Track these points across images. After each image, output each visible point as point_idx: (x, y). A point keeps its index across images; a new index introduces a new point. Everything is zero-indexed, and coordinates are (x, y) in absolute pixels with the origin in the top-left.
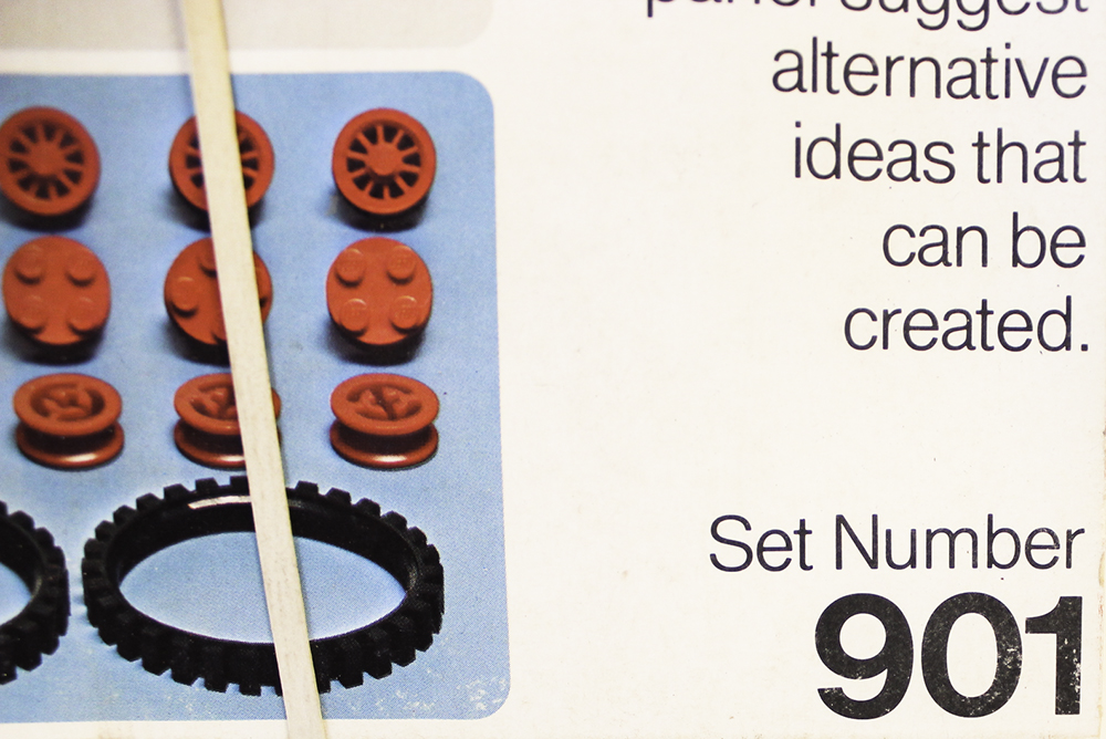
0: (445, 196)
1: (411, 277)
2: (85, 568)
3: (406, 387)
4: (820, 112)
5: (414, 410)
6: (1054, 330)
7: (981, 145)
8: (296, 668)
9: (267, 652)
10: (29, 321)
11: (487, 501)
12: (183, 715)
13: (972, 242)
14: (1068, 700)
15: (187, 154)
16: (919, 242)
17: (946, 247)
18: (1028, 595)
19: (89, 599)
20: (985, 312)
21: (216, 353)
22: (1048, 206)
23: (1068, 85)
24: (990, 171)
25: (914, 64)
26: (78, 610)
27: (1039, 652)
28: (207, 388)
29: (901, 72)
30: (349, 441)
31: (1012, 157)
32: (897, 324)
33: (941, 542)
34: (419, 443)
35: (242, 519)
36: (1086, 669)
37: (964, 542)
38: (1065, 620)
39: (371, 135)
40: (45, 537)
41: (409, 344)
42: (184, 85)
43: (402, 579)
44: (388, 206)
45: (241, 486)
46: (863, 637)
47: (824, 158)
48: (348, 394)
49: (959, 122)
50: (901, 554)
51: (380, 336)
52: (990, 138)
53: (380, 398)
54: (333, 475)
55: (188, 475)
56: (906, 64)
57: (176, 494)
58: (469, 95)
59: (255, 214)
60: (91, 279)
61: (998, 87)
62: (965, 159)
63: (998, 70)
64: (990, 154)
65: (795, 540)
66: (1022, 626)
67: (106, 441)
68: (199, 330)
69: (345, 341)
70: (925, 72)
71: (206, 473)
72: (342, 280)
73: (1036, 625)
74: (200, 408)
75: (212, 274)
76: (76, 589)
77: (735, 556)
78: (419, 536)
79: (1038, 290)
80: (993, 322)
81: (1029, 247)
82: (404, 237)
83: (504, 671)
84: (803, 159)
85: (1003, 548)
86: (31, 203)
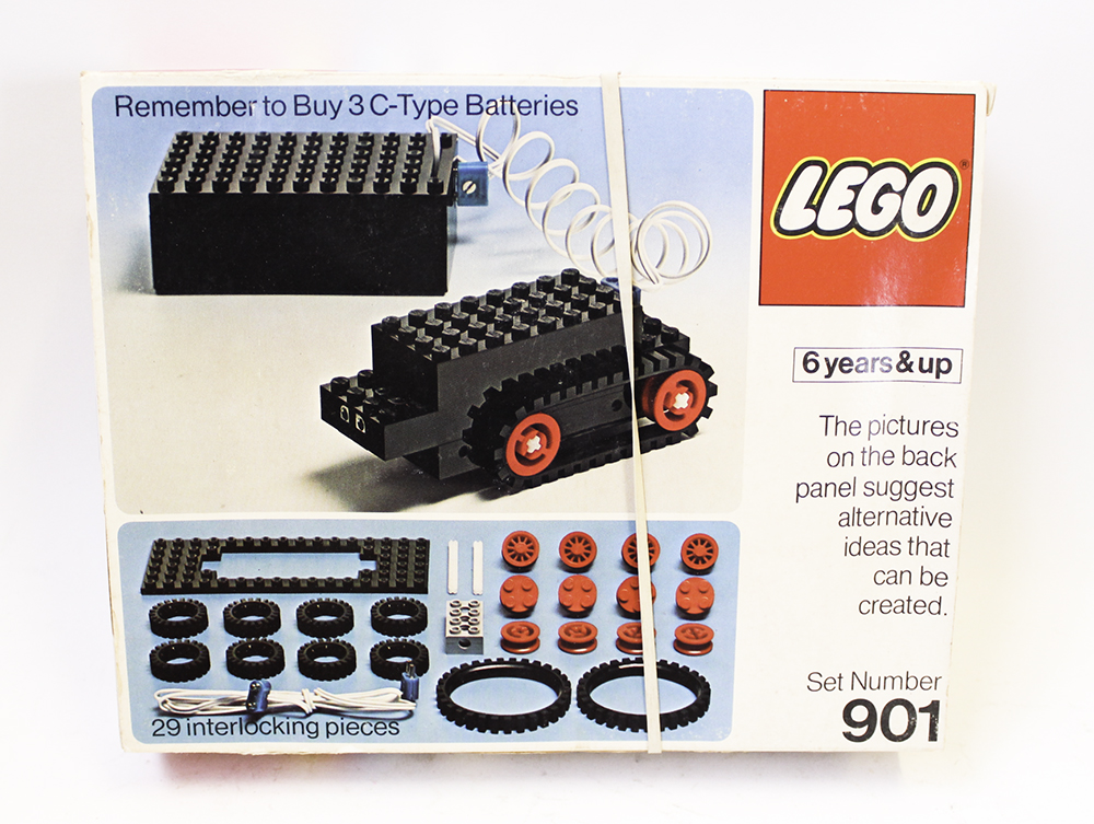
0: (721, 563)
1: (707, 591)
2: (578, 688)
3: (703, 628)
4: (854, 533)
5: (705, 636)
6: (935, 607)
7: (911, 541)
8: (653, 723)
9: (644, 718)
10: (566, 604)
11: (729, 668)
12: (609, 739)
13: (906, 575)
14: (933, 737)
15: (631, 546)
16: (887, 576)
17: (897, 578)
18: (920, 699)
19: (578, 699)
20: (909, 600)
21: (637, 615)
22: (935, 565)
23: (944, 523)
24: (914, 551)
25: (888, 513)
26: (574, 702)
27: (923, 720)
28: (629, 627)
29: (883, 516)
30: (680, 646)
31: (923, 546)
32: (877, 605)
33: (889, 681)
34: (706, 647)
35: (640, 672)
36: (940, 726)
37: (897, 681)
38: (933, 708)
39: (696, 542)
40: (565, 677)
41: (705, 613)
42: (632, 524)
43: (696, 695)
44: (700, 567)
45: (640, 661)
46: (860, 714)
47: (855, 549)
48: (681, 630)
49: (903, 533)
50: (875, 685)
51: (694, 610)
52: (915, 539)
53: (692, 630)
54: (673, 657)
55: (619, 656)
56: (885, 514)
57: (615, 663)
58: (732, 530)
59: (652, 568)
60: (590, 589)
61: (918, 522)
62: (905, 547)
63: (918, 515)
64: (914, 545)
65: (837, 680)
66: (917, 710)
67: (591, 644)
68: (629, 608)
69: (682, 612)
70: (892, 516)
71: (626, 656)
72: (682, 591)
73: (922, 710)
74: (627, 634)
75: (638, 588)
76: (574, 695)
77: (815, 686)
78: (703, 678)
79: (930, 593)
80: (912, 604)
81: (927, 578)
82: (704, 577)
83: (730, 725)
84: (848, 550)
85: (912, 683)
86: (571, 563)
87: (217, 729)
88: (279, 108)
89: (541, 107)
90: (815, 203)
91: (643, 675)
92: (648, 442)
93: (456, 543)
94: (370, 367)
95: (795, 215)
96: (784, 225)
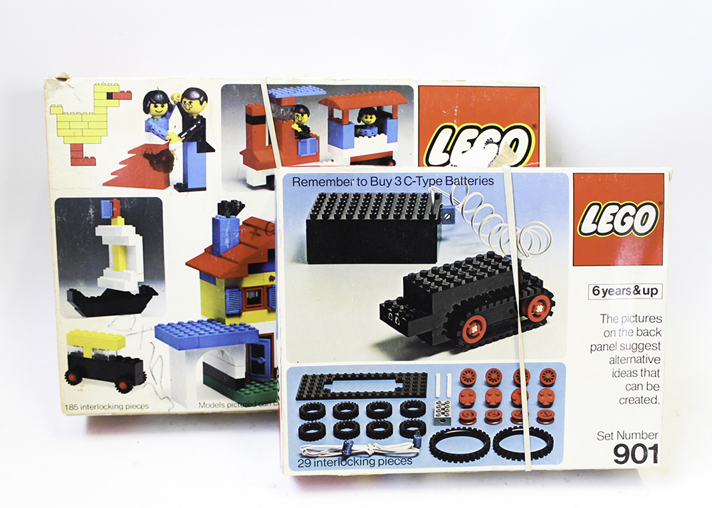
0: (557, 381)
1: (552, 394)
2: (494, 441)
3: (550, 411)
4: (616, 367)
5: (551, 415)
6: (654, 401)
8: (528, 456)
9: (524, 454)
10: (488, 401)
11: (562, 429)
12: (507, 465)
13: (640, 386)
14: (655, 461)
15: (518, 372)
16: (632, 386)
17: (636, 387)
18: (649, 444)
19: (494, 446)
20: (642, 397)
21: (520, 406)
22: (653, 381)
23: (657, 362)
24: (643, 375)
25: (631, 358)
26: (492, 447)
27: (651, 453)
28: (517, 411)
29: (629, 359)
30: (540, 420)
31: (647, 373)
32: (628, 400)
33: (634, 435)
34: (551, 420)
35: (522, 433)
36: (658, 456)
37: (638, 435)
38: (655, 448)
39: (546, 372)
40: (488, 435)
41: (551, 405)
42: (518, 364)
43: (547, 442)
44: (549, 383)
45: (522, 427)
46: (621, 451)
47: (617, 374)
48: (540, 413)
49: (638, 367)
50: (628, 437)
51: (546, 404)
52: (643, 370)
53: (545, 413)
54: (537, 425)
55: (512, 425)
57: (510, 429)
58: (562, 366)
59: (527, 384)
60: (499, 395)
61: (645, 361)
62: (639, 373)
63: (645, 359)
64: (643, 372)
65: (611, 435)
66: (648, 449)
67: (499, 420)
68: (516, 403)
69: (540, 404)
70: (633, 359)
71: (515, 425)
72: (540, 395)
73: (650, 449)
74: (515, 415)
75: (520, 394)
76: (492, 444)
77: (601, 438)
78: (550, 435)
79: (652, 394)
80: (643, 399)
81: (650, 387)
82: (551, 388)
83: (562, 457)
84: (614, 375)
85: (645, 436)
86: (491, 383)
87: (328, 463)
88: (364, 183)
89: (478, 181)
90: (596, 221)
91: (523, 434)
92: (525, 327)
93: (439, 374)
94: (403, 296)
95: (588, 227)
96: (583, 231)
